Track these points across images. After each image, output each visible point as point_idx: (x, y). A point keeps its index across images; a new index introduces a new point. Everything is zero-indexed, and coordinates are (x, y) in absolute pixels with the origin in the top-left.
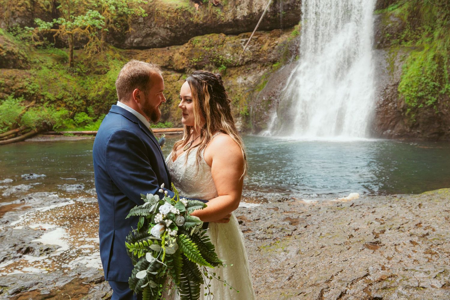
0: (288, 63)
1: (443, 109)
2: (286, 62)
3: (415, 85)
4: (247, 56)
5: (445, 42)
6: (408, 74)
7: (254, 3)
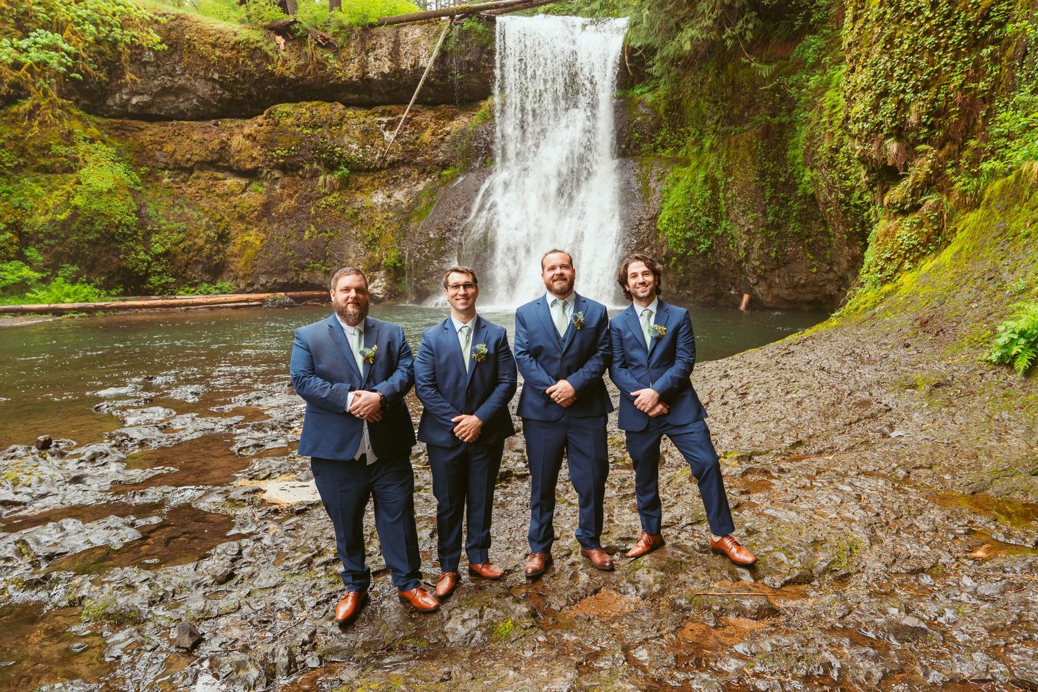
0: (472, 171)
1: (720, 257)
2: (467, 169)
3: (681, 220)
4: (391, 152)
5: (719, 157)
6: (671, 202)
7: (403, 51)
